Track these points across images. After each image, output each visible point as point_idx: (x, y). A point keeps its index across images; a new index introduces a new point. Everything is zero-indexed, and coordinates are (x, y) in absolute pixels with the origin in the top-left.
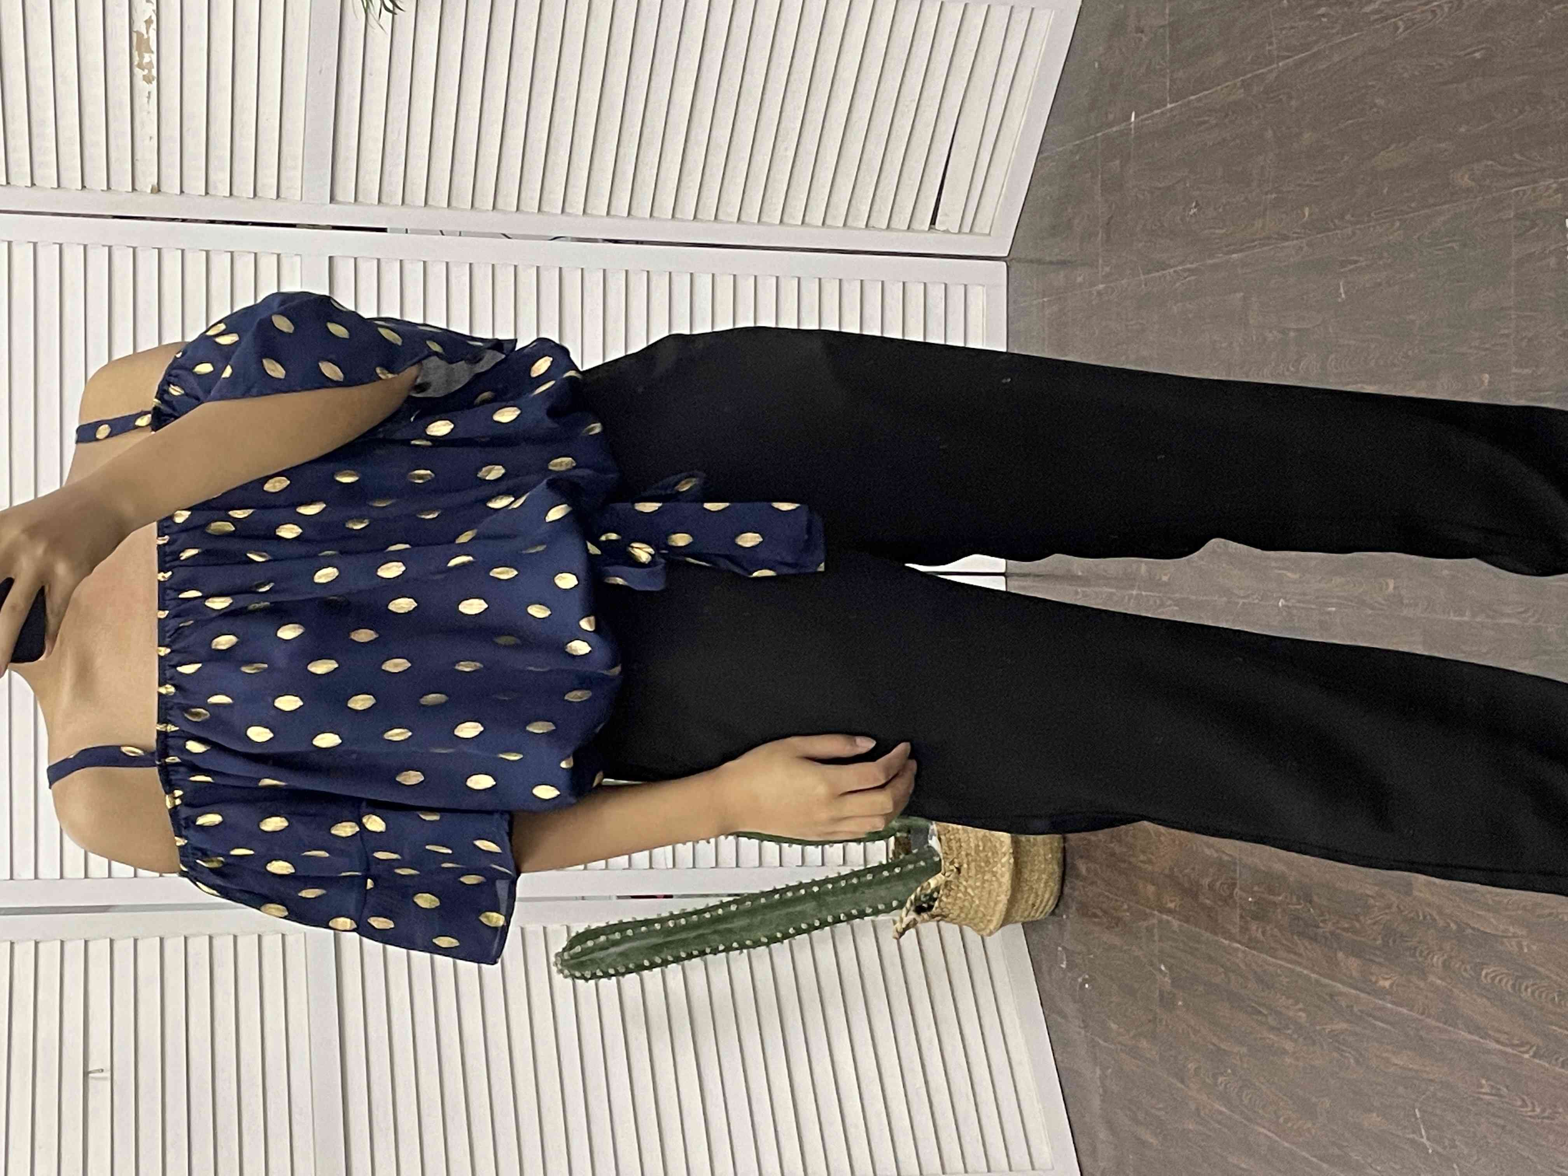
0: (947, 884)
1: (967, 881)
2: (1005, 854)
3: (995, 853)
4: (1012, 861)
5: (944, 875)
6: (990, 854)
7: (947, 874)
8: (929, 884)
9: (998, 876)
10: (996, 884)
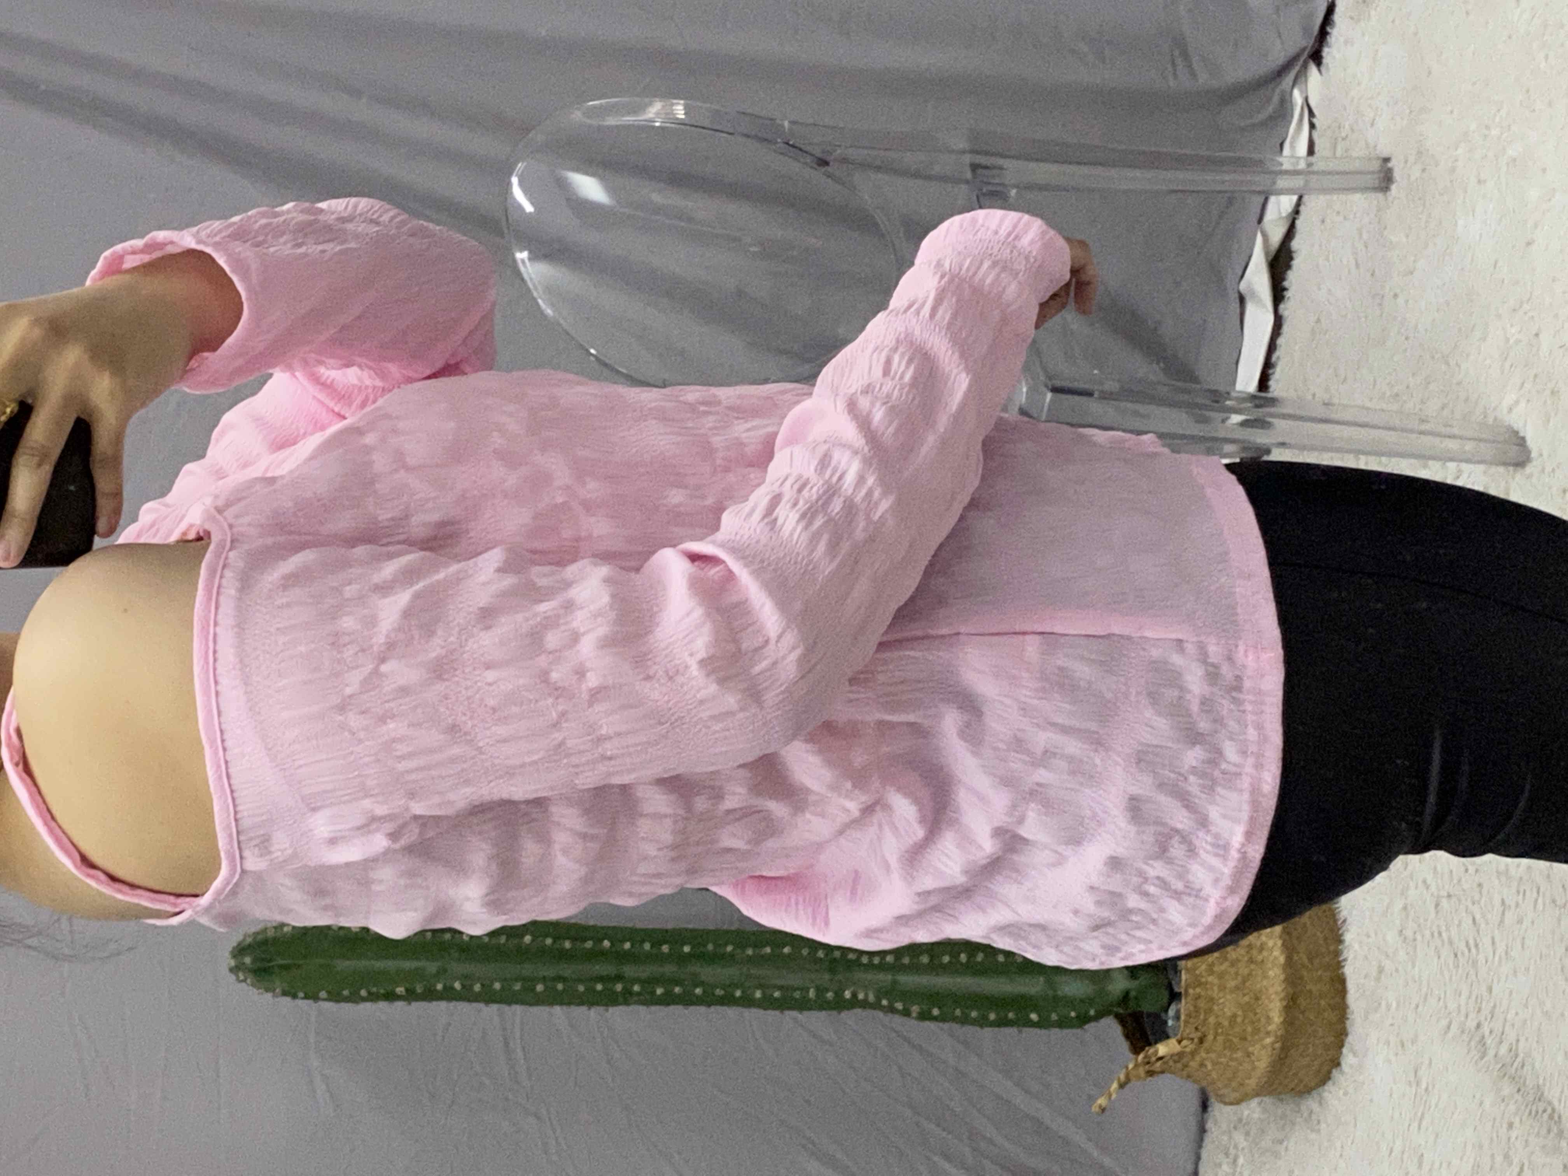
0: (1181, 1055)
1: (1208, 1053)
2: (1268, 1033)
3: (1256, 1031)
4: (1278, 1045)
5: (1179, 1042)
6: (1249, 1029)
7: (1184, 1043)
8: (1157, 1051)
9: (1253, 1058)
10: (1247, 1066)
